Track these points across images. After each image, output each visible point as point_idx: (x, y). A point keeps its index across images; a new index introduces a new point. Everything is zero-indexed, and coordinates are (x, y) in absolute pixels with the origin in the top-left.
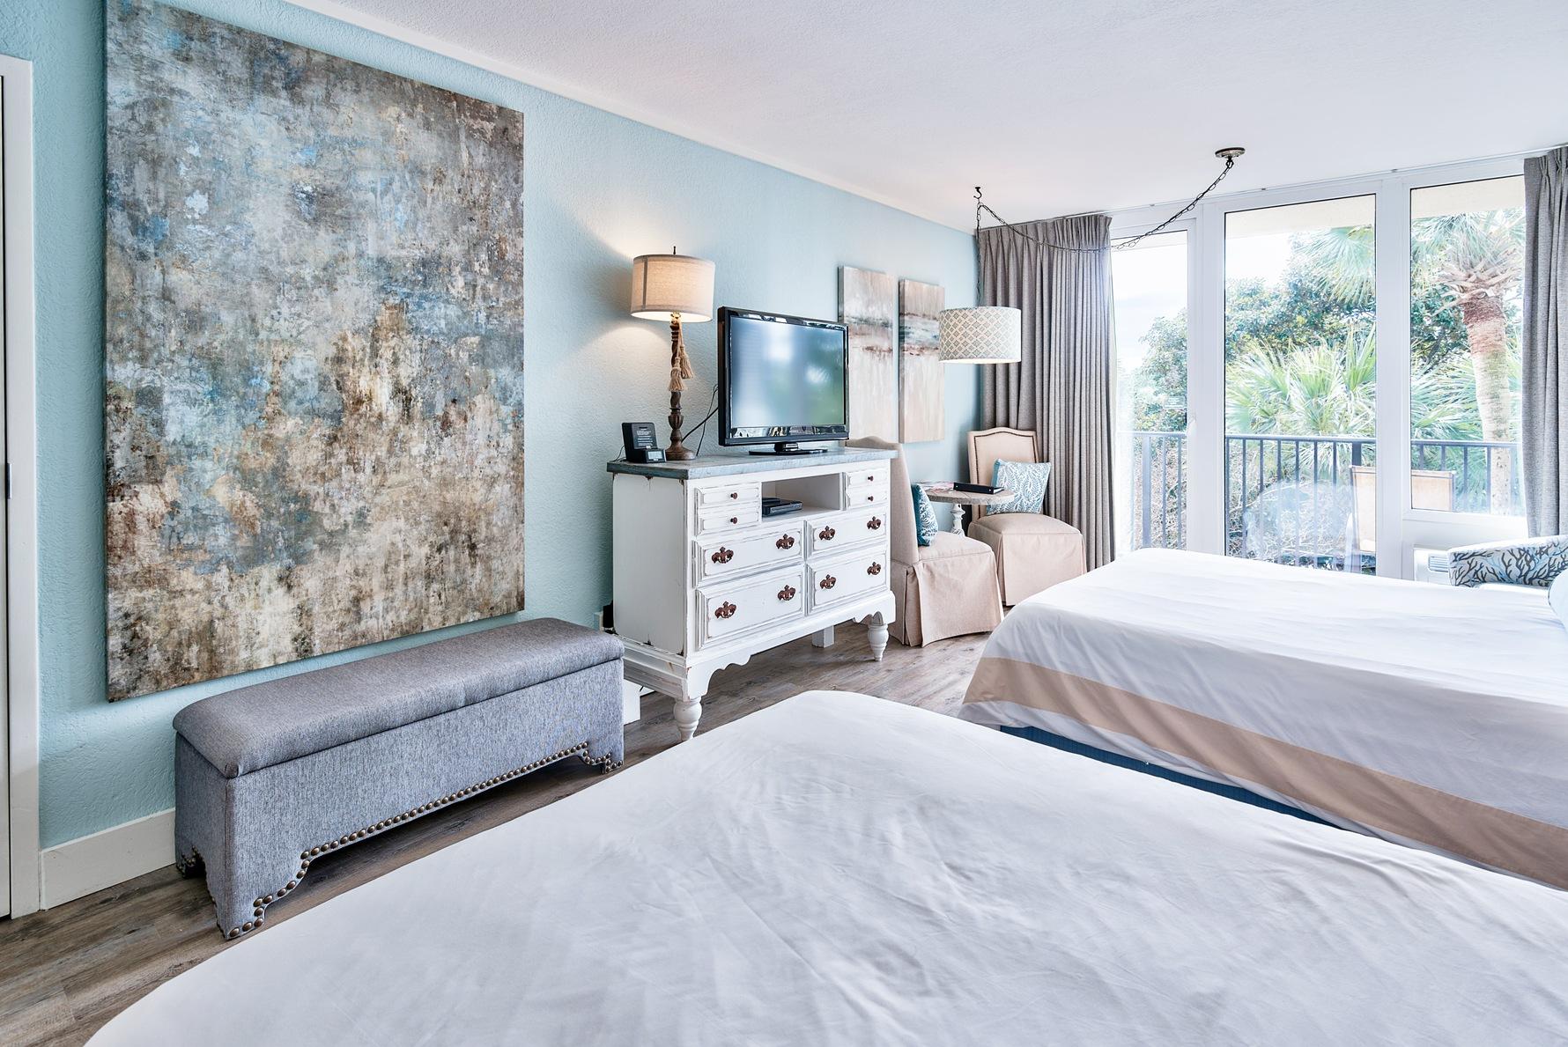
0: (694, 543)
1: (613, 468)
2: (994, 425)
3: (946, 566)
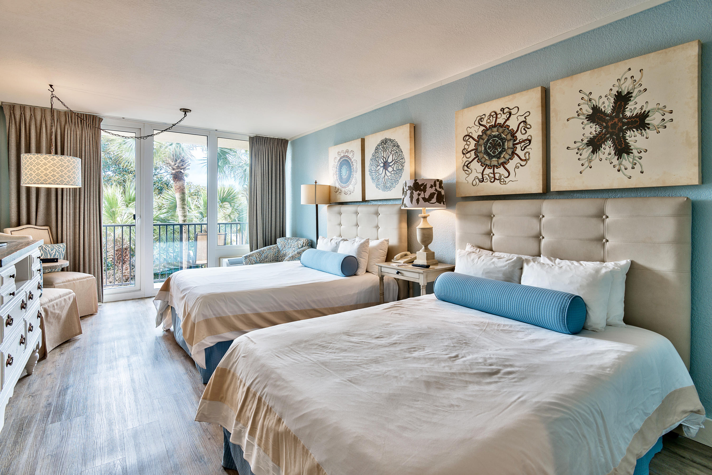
3: (54, 306)
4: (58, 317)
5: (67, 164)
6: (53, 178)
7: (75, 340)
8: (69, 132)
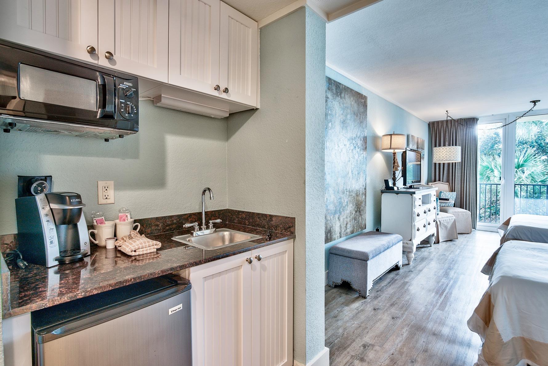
0: (414, 211)
1: (382, 192)
2: (435, 181)
3: (444, 221)
4: (446, 227)
5: (453, 150)
6: (446, 158)
7: (454, 241)
8: (460, 130)
